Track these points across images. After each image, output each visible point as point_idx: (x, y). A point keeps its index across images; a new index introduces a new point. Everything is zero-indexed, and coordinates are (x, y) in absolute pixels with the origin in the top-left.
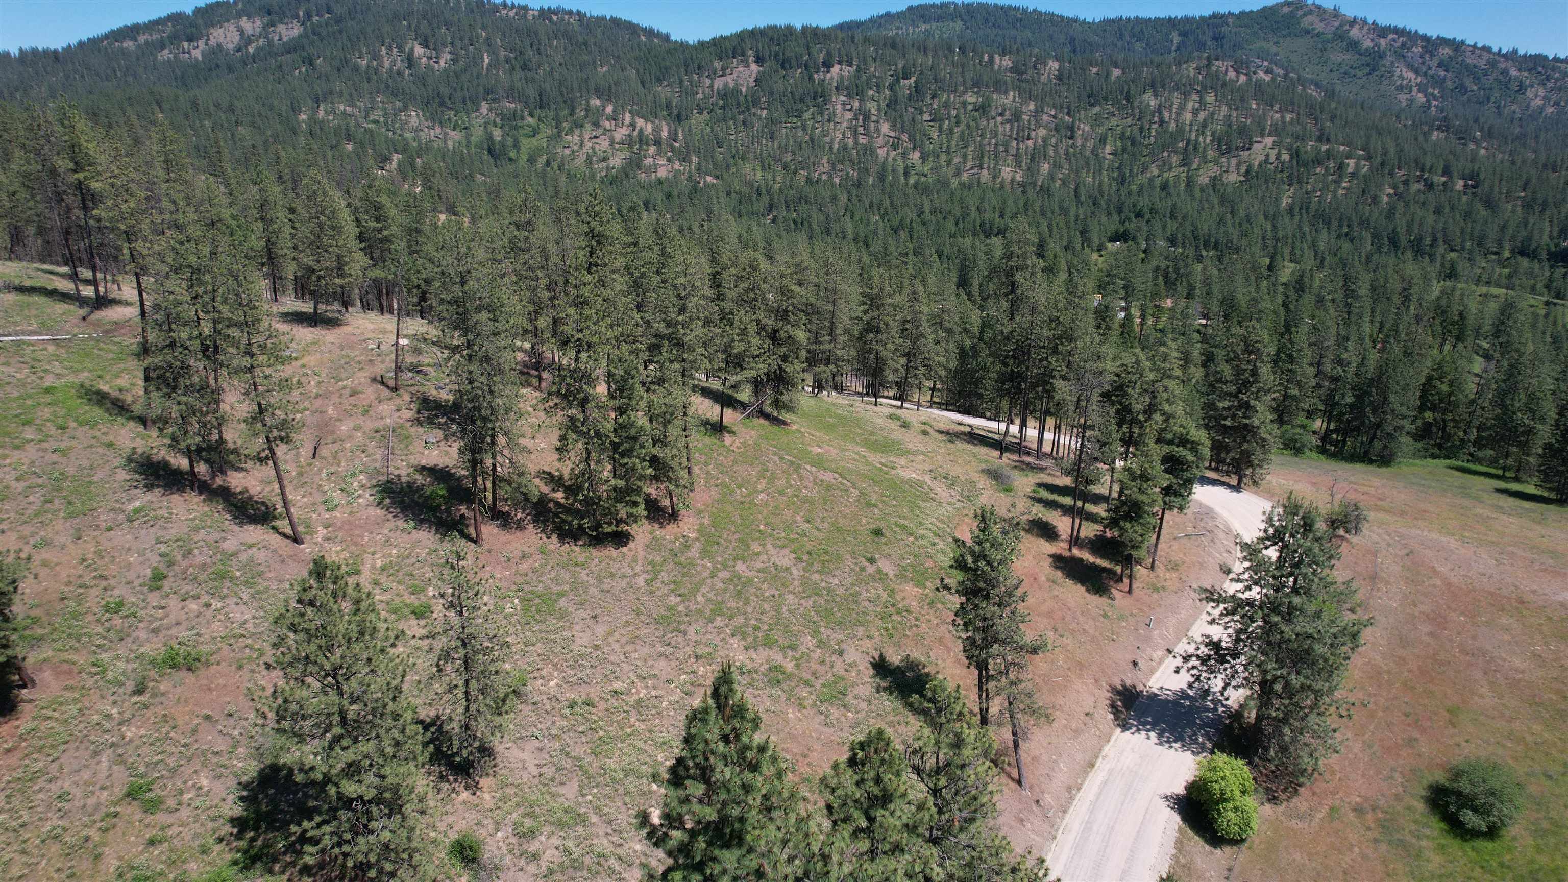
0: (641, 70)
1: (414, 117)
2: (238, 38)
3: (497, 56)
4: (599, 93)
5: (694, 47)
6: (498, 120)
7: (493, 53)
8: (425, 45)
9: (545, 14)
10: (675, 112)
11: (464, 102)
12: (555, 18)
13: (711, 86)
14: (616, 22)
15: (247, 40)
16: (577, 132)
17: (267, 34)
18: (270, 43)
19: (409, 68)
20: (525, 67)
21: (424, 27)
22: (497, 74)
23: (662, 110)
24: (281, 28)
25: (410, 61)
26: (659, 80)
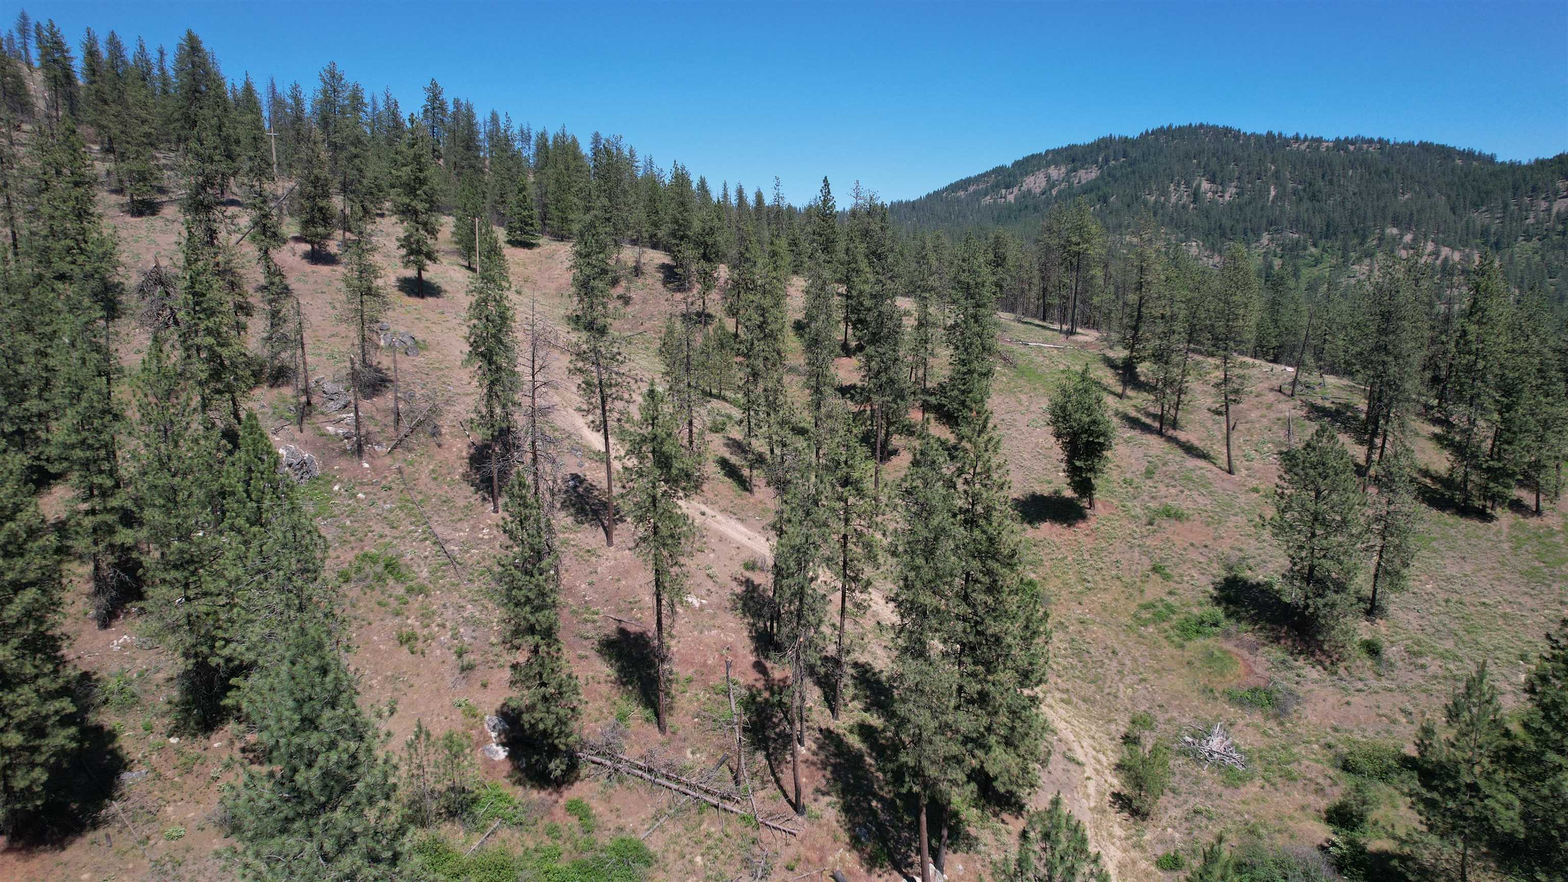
0: (1453, 195)
1: (1194, 248)
2: (1044, 184)
3: (1285, 188)
4: (1396, 222)
5: (1530, 167)
6: (1278, 250)
7: (1280, 185)
8: (1212, 181)
9: (1340, 145)
10: (1493, 239)
11: (1245, 233)
12: (1351, 148)
13: (1548, 210)
14: (1425, 147)
15: (1051, 184)
16: (1367, 261)
17: (1069, 178)
18: (1070, 186)
19: (1194, 202)
20: (1314, 198)
21: (1214, 164)
22: (1283, 206)
23: (1475, 237)
24: (1082, 173)
25: (1196, 196)
26: (1476, 206)
